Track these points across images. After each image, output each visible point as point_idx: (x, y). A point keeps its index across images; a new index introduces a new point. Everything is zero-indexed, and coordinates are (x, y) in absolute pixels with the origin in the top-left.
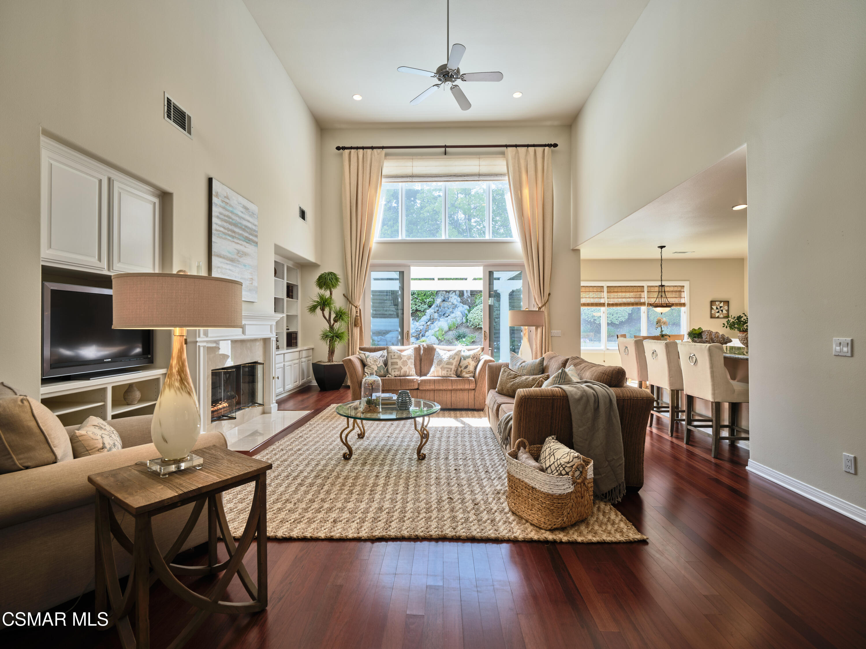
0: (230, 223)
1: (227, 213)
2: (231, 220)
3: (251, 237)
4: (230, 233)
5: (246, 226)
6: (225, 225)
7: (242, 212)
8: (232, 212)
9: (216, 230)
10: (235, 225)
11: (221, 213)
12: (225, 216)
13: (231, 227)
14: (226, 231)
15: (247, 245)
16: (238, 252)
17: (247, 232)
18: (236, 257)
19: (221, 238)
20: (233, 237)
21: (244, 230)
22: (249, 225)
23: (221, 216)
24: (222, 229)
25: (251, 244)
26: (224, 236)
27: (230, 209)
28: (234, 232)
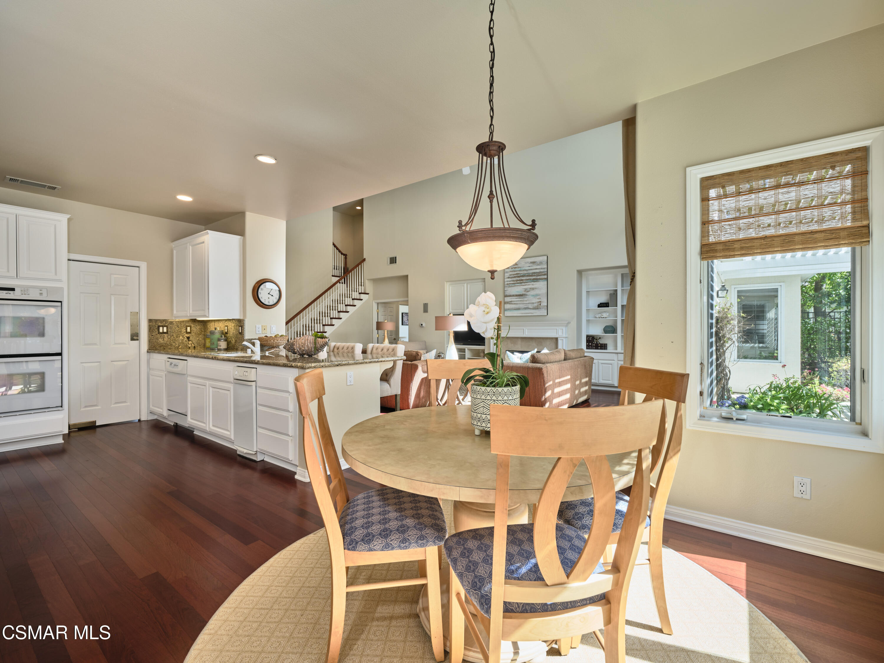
0: (518, 277)
1: (516, 273)
2: (519, 275)
3: (539, 277)
4: (518, 282)
5: (534, 273)
6: (515, 279)
7: (529, 266)
8: (520, 271)
9: (507, 284)
10: (523, 276)
11: (510, 275)
12: (514, 275)
13: (518, 279)
14: (515, 282)
15: (535, 283)
16: (526, 290)
17: (535, 276)
18: (524, 293)
19: (510, 287)
20: (521, 283)
21: (532, 276)
22: (538, 271)
23: (511, 276)
24: (512, 282)
25: (539, 281)
26: (513, 285)
27: (519, 269)
28: (522, 280)
